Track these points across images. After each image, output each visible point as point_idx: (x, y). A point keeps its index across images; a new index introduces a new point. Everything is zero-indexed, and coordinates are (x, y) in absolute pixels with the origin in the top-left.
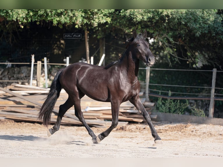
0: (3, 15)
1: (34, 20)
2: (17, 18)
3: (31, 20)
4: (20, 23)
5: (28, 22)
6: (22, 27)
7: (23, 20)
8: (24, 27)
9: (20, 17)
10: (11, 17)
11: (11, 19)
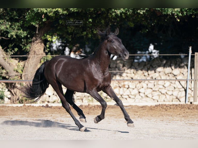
0: (159, 10)
1: (189, 14)
2: (172, 12)
3: (186, 14)
4: (176, 17)
5: (184, 15)
6: (179, 20)
7: (179, 13)
8: (180, 20)
9: (175, 11)
10: (166, 11)
11: (166, 13)
